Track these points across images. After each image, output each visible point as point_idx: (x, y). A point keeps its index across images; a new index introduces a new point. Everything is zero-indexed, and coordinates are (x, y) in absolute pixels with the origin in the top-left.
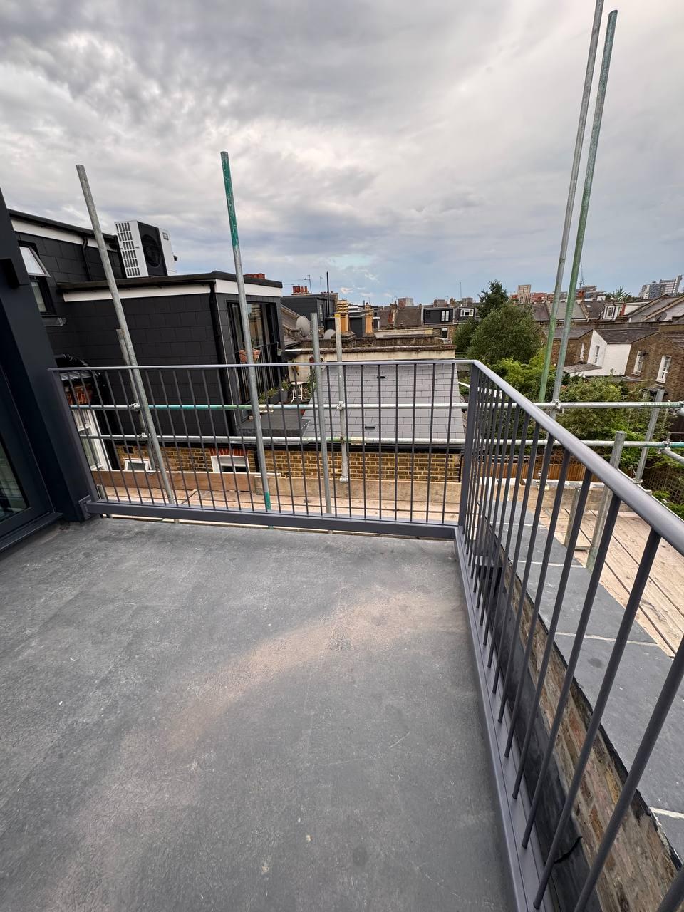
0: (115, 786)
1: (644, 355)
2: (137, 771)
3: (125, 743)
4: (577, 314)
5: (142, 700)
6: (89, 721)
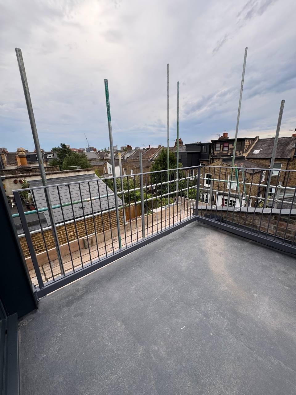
0: (259, 317)
1: (126, 169)
2: (254, 310)
3: (241, 312)
4: (96, 157)
5: (222, 304)
6: (227, 323)
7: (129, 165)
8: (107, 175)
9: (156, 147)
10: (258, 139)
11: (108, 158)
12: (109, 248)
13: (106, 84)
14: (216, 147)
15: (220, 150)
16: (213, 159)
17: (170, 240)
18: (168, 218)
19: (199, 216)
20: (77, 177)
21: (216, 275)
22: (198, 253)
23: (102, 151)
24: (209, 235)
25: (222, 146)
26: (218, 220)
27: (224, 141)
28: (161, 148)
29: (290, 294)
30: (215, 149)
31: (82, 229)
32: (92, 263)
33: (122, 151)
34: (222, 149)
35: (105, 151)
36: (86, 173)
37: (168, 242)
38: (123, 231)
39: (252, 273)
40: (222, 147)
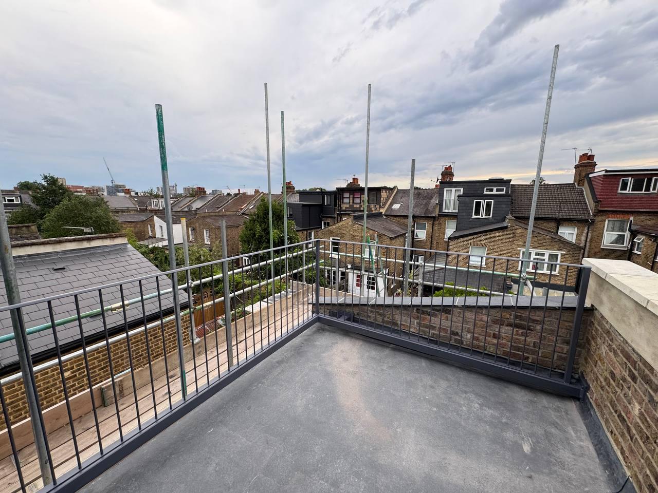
0: (404, 463)
1: (194, 229)
2: (398, 454)
3: (382, 462)
4: (130, 205)
5: (357, 457)
6: (363, 487)
7: (201, 221)
8: (154, 240)
9: (251, 192)
10: (396, 189)
11: (157, 208)
12: (161, 395)
13: (159, 112)
14: (343, 198)
15: (350, 203)
16: (340, 215)
17: (278, 362)
18: (271, 321)
19: (322, 316)
20: (85, 252)
21: (348, 410)
22: (322, 378)
23: (142, 194)
24: (336, 345)
25: (351, 196)
26: (349, 319)
27: (354, 189)
28: (260, 194)
29: (439, 417)
30: (343, 201)
31: (96, 361)
32: (124, 441)
33: (186, 196)
34: (351, 201)
35: (151, 194)
36: (108, 242)
37: (273, 367)
38: (191, 356)
39: (394, 395)
40: (351, 199)
